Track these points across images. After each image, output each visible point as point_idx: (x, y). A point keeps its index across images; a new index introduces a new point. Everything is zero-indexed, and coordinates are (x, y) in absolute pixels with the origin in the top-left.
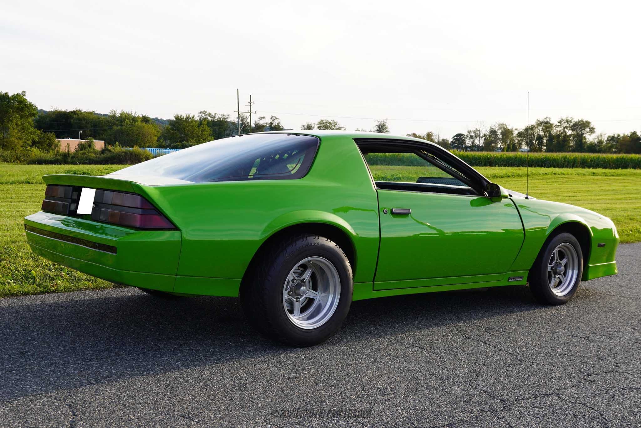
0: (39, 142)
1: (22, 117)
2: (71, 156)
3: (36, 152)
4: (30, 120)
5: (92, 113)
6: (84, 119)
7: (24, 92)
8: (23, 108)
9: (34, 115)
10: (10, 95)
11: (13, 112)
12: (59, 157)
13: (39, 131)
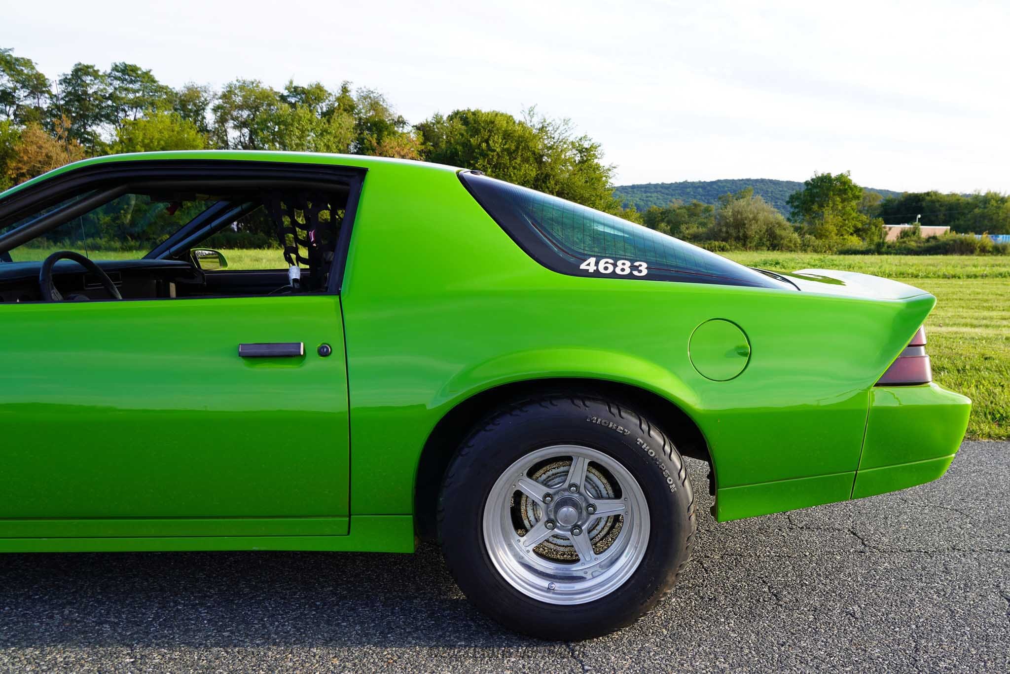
0: (864, 230)
1: (843, 201)
2: (886, 245)
3: (855, 241)
4: (854, 203)
5: (954, 195)
6: (938, 201)
7: (849, 172)
8: (846, 190)
9: (858, 197)
10: (833, 176)
11: (834, 195)
12: (873, 247)
13: (864, 216)
